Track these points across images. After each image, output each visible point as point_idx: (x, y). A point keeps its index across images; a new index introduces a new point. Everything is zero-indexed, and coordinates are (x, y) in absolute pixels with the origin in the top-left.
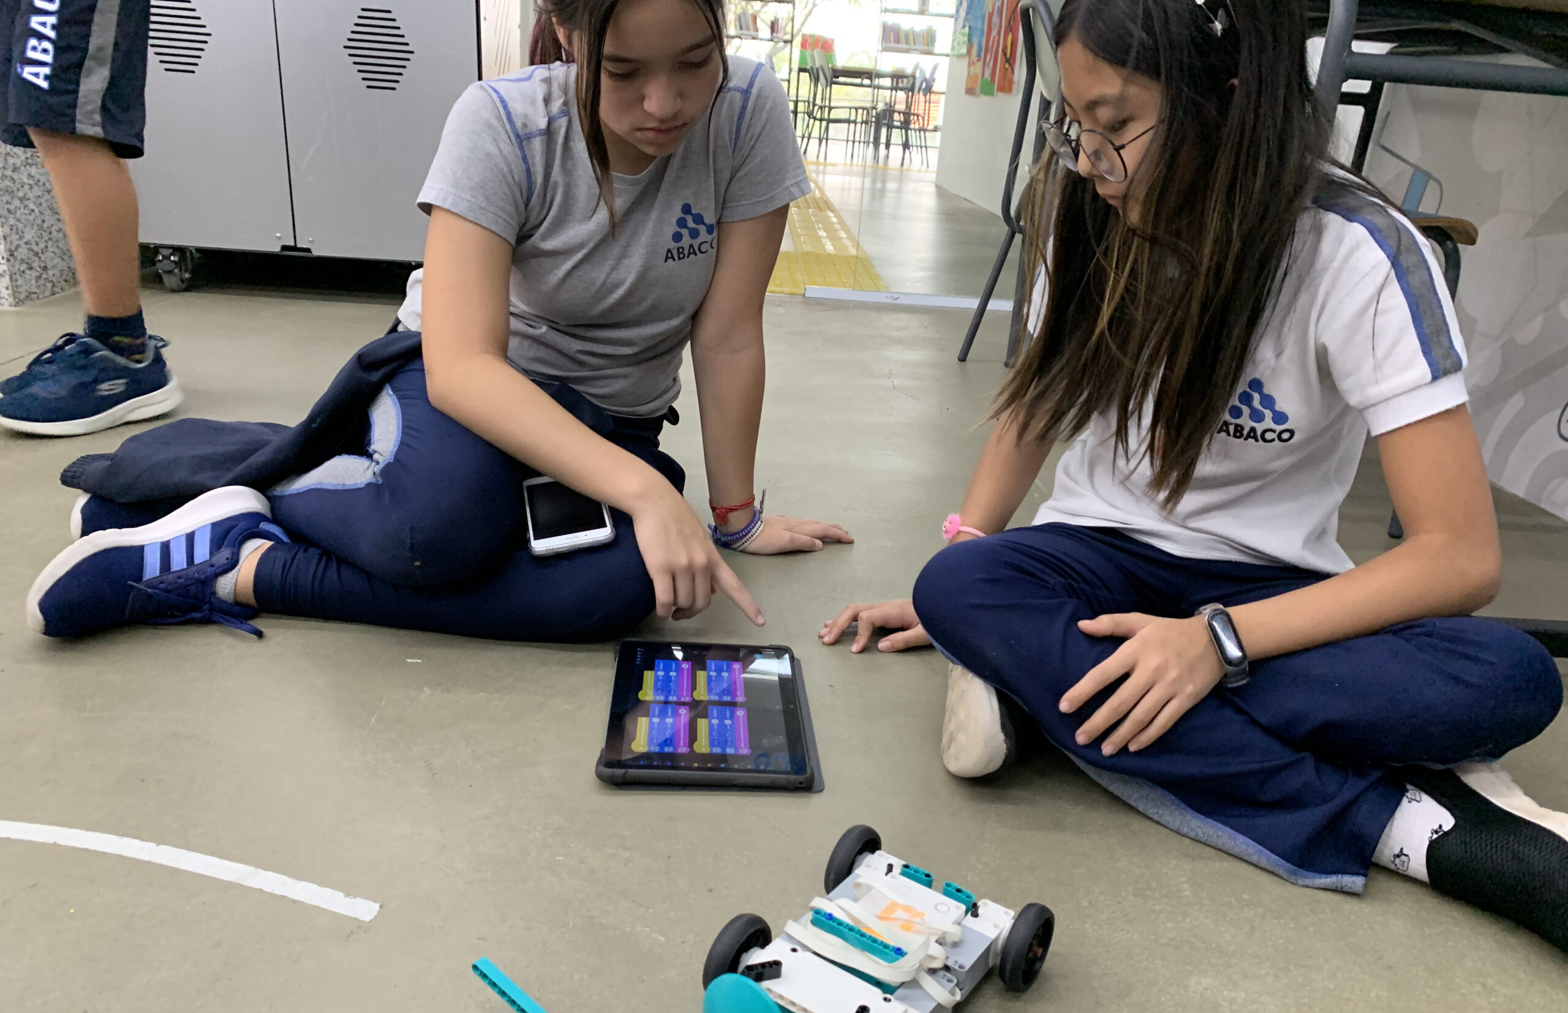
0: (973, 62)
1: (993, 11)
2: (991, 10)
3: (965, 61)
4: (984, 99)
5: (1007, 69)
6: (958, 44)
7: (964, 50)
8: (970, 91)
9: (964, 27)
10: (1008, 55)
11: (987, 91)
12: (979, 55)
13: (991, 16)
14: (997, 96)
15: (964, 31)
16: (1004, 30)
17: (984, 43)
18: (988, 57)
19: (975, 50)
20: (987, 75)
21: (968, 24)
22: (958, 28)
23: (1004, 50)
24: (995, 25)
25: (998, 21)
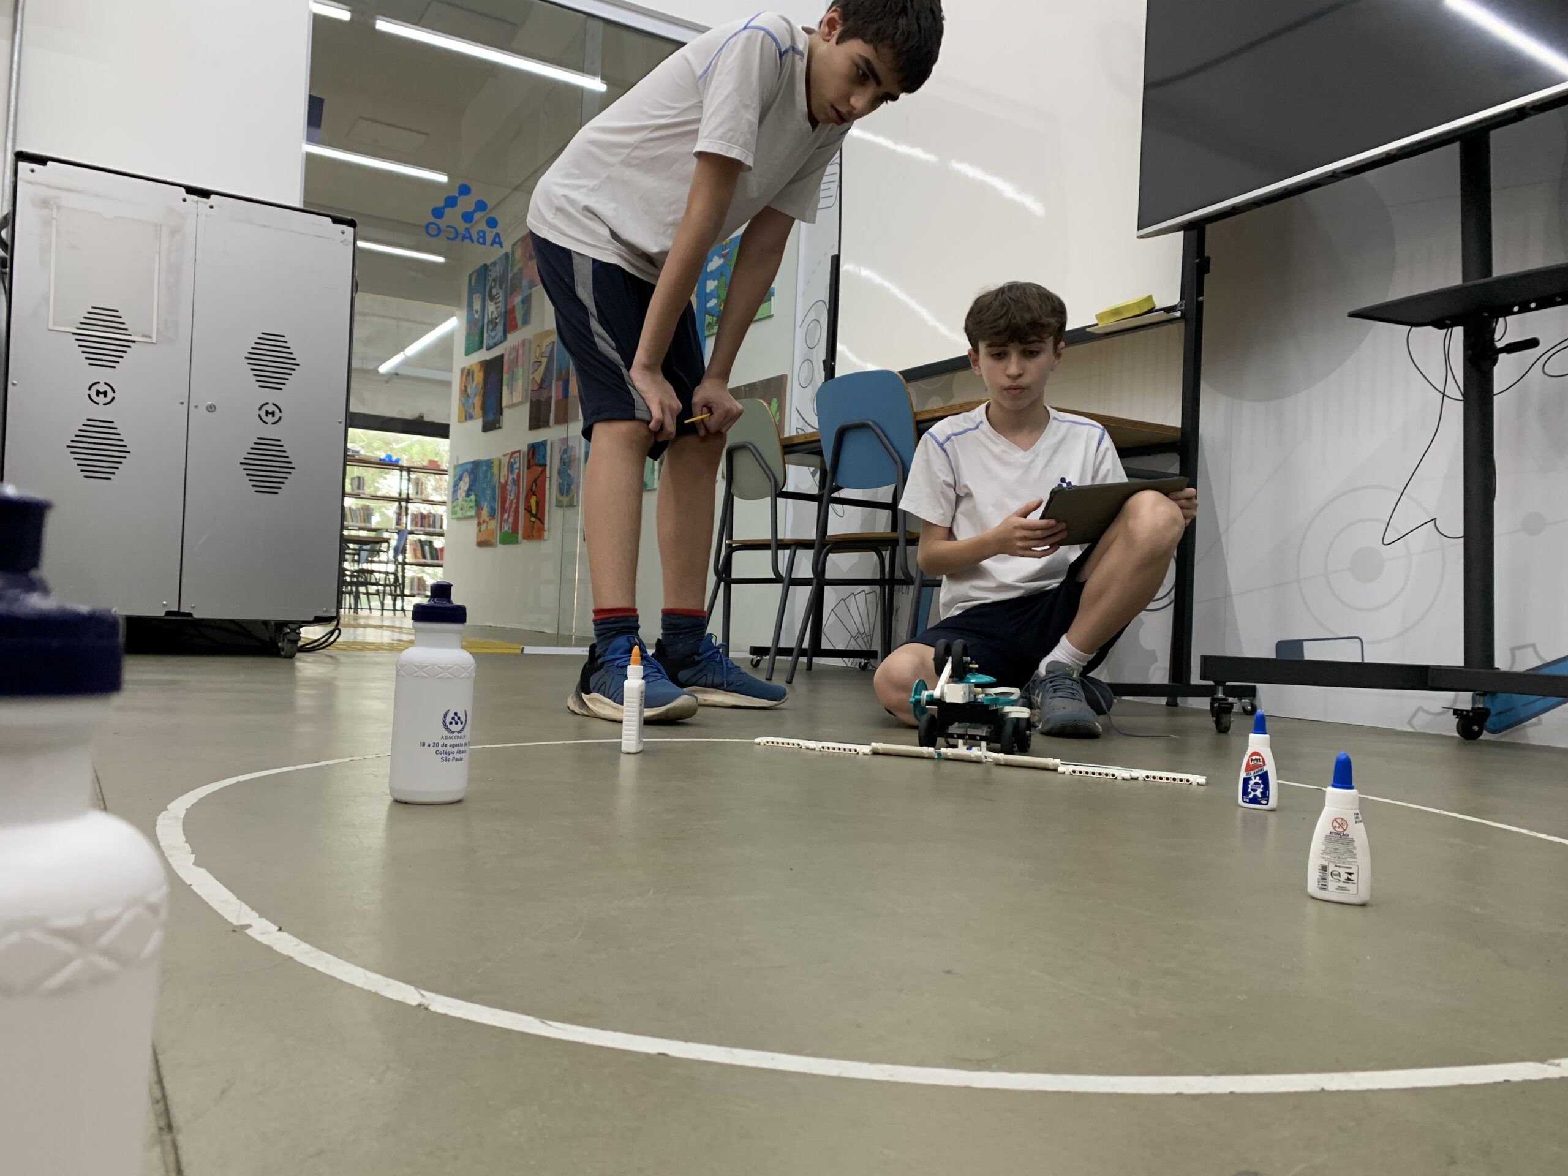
0: (484, 522)
1: (506, 482)
2: (503, 481)
3: (475, 522)
4: (501, 548)
5: (534, 522)
6: (462, 509)
7: (473, 513)
8: (481, 544)
9: (468, 495)
10: (534, 512)
11: (509, 539)
12: (492, 516)
13: (503, 487)
14: (521, 543)
15: (469, 499)
16: (524, 494)
17: (497, 506)
18: (506, 516)
19: (485, 513)
20: (506, 529)
21: (473, 494)
22: (458, 497)
23: (528, 509)
24: (511, 492)
25: (514, 488)
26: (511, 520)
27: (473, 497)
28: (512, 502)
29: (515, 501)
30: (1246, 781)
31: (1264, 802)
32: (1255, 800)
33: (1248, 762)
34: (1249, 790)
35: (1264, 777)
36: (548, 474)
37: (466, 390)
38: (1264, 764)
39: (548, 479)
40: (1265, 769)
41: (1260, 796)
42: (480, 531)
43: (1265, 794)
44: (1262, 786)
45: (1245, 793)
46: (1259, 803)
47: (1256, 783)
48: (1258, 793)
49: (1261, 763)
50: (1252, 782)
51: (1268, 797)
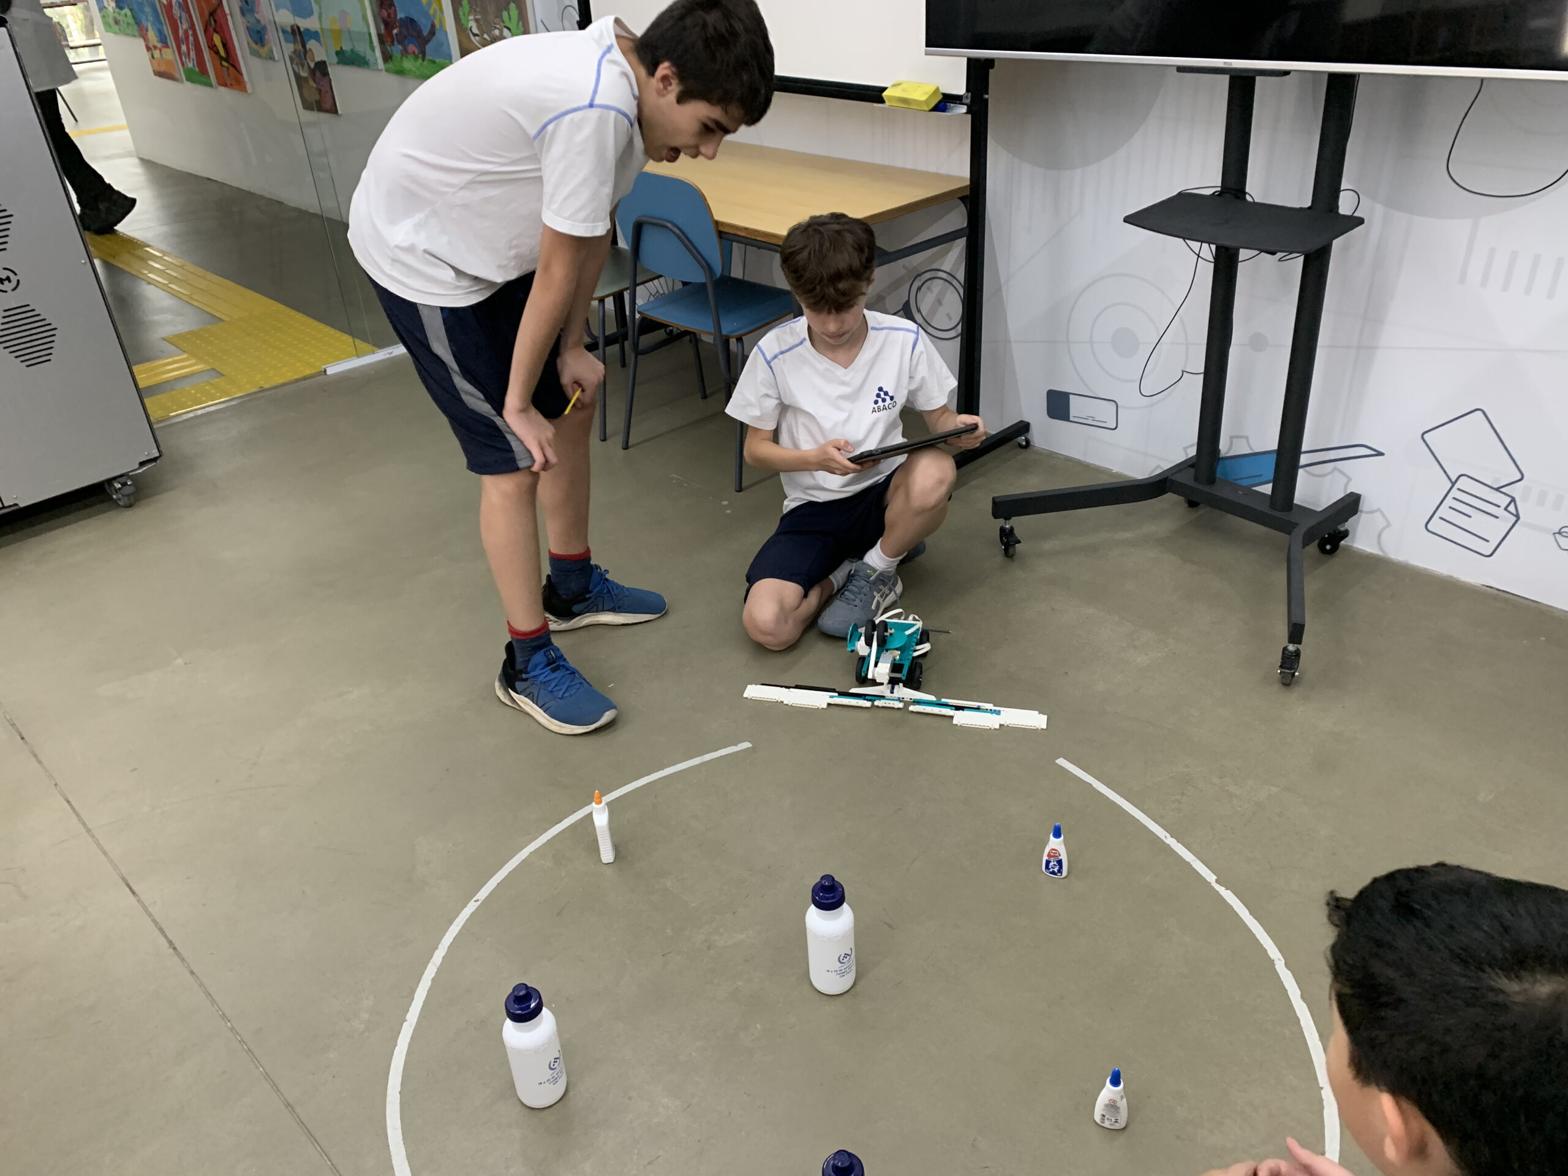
0: (155, 46)
1: (170, 4)
2: (165, 2)
3: (141, 43)
5: (227, 68)
6: (117, 22)
7: (134, 30)
8: (159, 74)
9: (120, 8)
10: (223, 54)
11: (199, 78)
12: (164, 42)
13: (168, 9)
14: (217, 88)
15: (121, 11)
16: (203, 31)
17: (167, 30)
18: (184, 48)
19: (152, 35)
20: (190, 65)
21: (126, 6)
22: (106, 4)
23: (212, 48)
24: (180, 18)
25: (184, 15)
26: (193, 54)
27: (127, 11)
28: (186, 32)
29: (190, 32)
30: (1048, 862)
31: (1059, 874)
32: (1053, 873)
33: (1049, 853)
34: (1050, 867)
35: (1060, 862)
36: (227, 11)
38: (1060, 855)
39: (229, 17)
40: (1060, 858)
41: (1056, 871)
42: (153, 57)
43: (1060, 871)
44: (1058, 867)
45: (1047, 867)
46: (1056, 875)
47: (1054, 865)
48: (1056, 870)
49: (1058, 855)
50: (1051, 864)
51: (1062, 873)
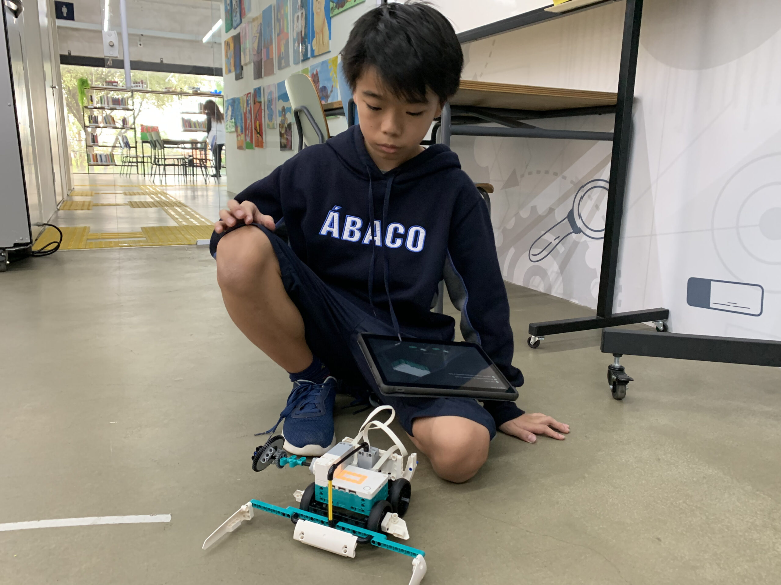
0: (239, 135)
1: (246, 111)
3: (235, 134)
4: (248, 151)
5: (259, 137)
6: (230, 127)
7: (233, 129)
8: (240, 148)
9: (231, 119)
10: (258, 131)
11: (250, 146)
12: (242, 131)
13: (245, 114)
14: (255, 149)
16: (254, 119)
17: (244, 125)
18: (247, 132)
19: (239, 129)
20: (248, 140)
23: (256, 129)
24: (248, 118)
25: (250, 115)
26: (249, 135)
28: (249, 124)
36: (263, 108)
37: (227, 54)
39: (263, 111)
42: (238, 140)
